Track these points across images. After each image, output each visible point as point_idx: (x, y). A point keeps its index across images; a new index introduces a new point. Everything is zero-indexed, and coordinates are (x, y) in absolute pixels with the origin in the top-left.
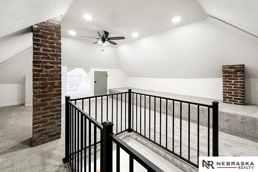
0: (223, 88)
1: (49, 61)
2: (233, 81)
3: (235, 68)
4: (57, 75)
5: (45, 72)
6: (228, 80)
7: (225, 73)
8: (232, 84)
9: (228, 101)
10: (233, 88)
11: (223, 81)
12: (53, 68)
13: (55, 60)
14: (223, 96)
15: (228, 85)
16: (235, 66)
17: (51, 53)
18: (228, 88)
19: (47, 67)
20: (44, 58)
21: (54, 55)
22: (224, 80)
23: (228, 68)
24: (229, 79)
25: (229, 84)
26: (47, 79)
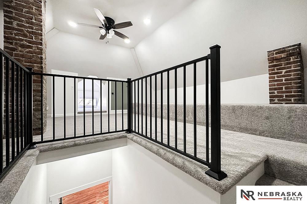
0: (269, 84)
1: (25, 39)
2: (284, 71)
3: (287, 52)
4: (37, 58)
5: (21, 51)
6: (277, 71)
7: (271, 63)
8: (283, 76)
9: (276, 101)
10: (284, 81)
11: (270, 74)
12: (31, 49)
13: (34, 39)
14: (270, 95)
15: (276, 78)
16: (286, 49)
17: (28, 30)
18: (276, 83)
19: (23, 46)
20: (19, 34)
21: (33, 33)
22: (270, 72)
23: (276, 54)
24: (278, 69)
25: (278, 77)
26: (23, 61)
